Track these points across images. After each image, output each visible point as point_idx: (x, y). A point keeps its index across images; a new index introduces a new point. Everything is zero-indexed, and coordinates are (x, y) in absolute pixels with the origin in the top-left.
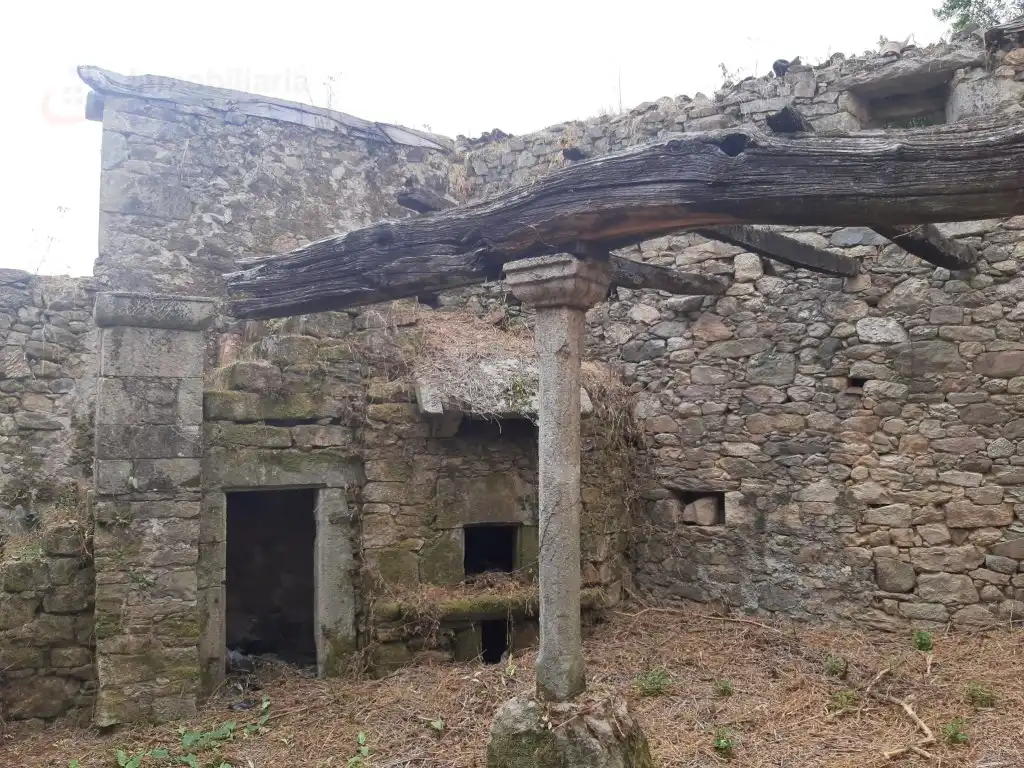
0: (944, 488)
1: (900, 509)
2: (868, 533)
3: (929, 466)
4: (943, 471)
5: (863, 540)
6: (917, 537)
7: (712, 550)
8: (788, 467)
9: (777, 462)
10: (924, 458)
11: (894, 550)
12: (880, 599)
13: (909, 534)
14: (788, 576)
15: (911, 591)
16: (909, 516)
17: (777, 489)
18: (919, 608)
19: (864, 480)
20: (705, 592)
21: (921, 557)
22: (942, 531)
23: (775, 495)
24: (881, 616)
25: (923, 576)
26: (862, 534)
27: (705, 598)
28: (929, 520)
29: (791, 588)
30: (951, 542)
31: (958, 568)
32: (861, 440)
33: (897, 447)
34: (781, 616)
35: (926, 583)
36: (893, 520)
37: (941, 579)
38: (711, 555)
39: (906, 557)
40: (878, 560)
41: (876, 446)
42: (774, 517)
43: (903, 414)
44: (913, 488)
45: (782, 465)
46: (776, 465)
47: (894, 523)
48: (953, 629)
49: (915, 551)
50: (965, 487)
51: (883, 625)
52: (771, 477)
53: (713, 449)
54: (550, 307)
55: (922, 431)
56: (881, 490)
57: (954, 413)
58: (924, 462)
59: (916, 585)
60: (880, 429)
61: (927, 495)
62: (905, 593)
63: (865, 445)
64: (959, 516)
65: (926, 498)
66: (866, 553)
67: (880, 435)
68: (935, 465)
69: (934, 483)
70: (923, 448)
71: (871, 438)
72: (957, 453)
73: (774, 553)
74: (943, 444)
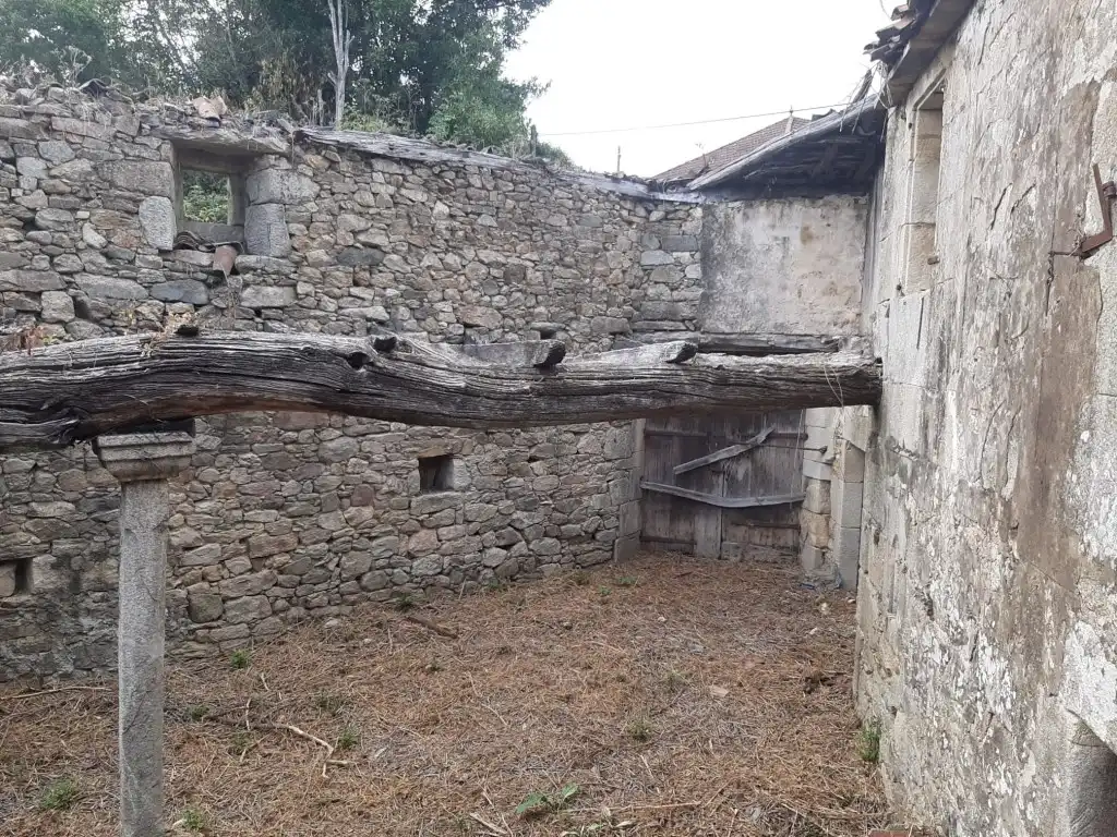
0: (248, 525)
1: (212, 550)
2: (182, 575)
3: (236, 509)
4: (247, 511)
5: (179, 582)
6: (226, 570)
7: (19, 623)
8: (105, 522)
9: (94, 519)
10: (233, 502)
11: (206, 585)
12: (193, 631)
13: (219, 569)
14: (106, 631)
15: (219, 618)
16: (219, 554)
17: (95, 547)
18: (227, 631)
19: (181, 526)
20: (9, 670)
21: (228, 587)
22: (245, 561)
23: (92, 553)
24: (195, 646)
25: (230, 603)
26: (177, 577)
27: (11, 676)
28: (237, 554)
29: (108, 641)
30: (252, 570)
31: (258, 591)
32: (180, 490)
33: (210, 494)
34: (99, 671)
35: (233, 608)
36: (207, 559)
37: (246, 603)
38: (17, 628)
39: (216, 590)
40: (193, 598)
41: (193, 495)
42: (91, 575)
43: (217, 464)
44: (223, 529)
45: (97, 520)
46: (93, 522)
47: (208, 561)
48: (256, 642)
49: (223, 583)
50: (264, 523)
51: (197, 654)
52: (87, 535)
53: (19, 512)
54: (147, 481)
55: (232, 479)
56: (197, 534)
57: (258, 462)
58: (233, 505)
59: (224, 612)
60: (196, 478)
61: (235, 533)
62: (213, 620)
63: (181, 495)
64: (260, 547)
65: (234, 536)
66: (182, 593)
67: (195, 483)
68: (241, 506)
69: (238, 522)
70: (231, 493)
71: (188, 487)
72: (259, 495)
73: (89, 612)
74: (248, 488)
